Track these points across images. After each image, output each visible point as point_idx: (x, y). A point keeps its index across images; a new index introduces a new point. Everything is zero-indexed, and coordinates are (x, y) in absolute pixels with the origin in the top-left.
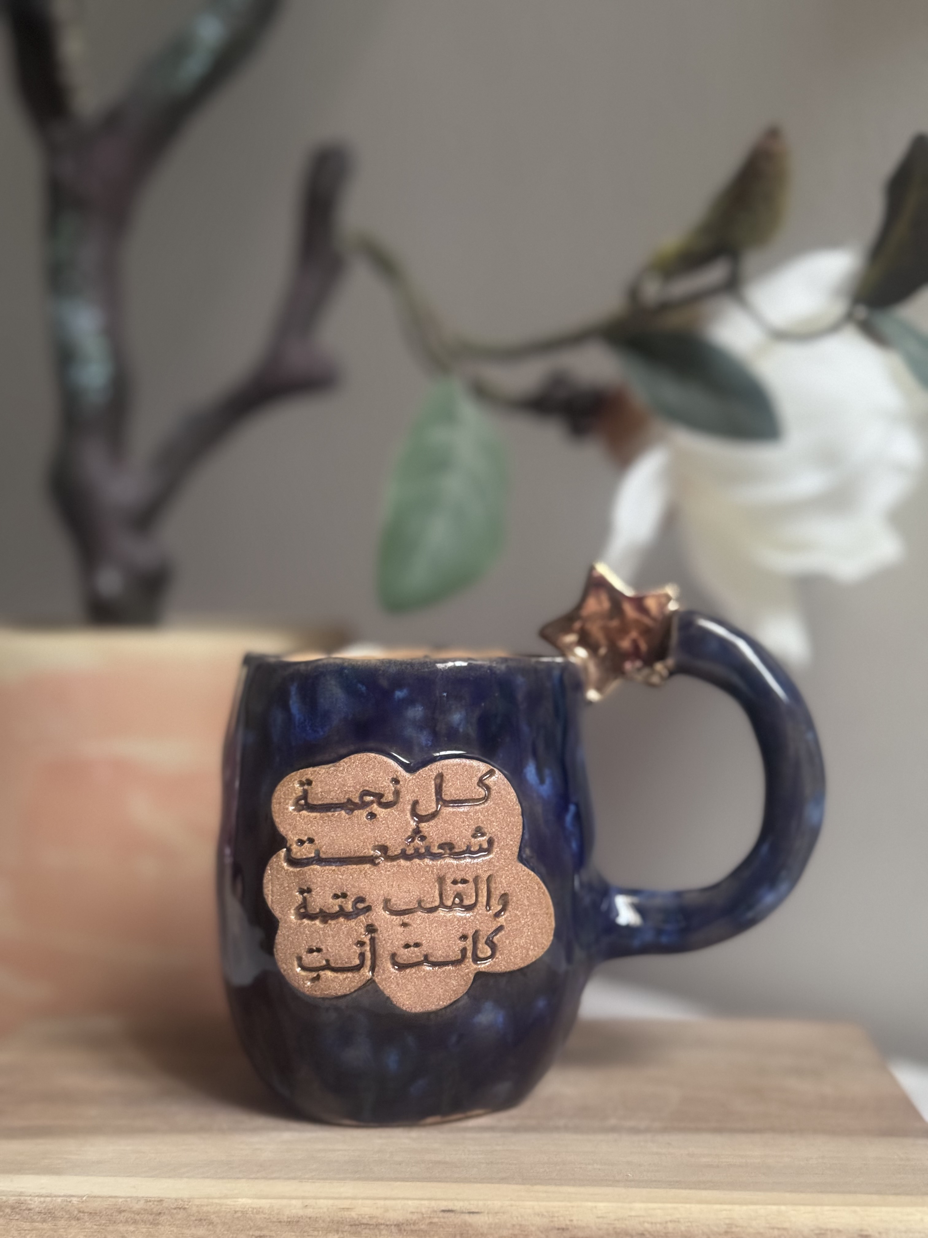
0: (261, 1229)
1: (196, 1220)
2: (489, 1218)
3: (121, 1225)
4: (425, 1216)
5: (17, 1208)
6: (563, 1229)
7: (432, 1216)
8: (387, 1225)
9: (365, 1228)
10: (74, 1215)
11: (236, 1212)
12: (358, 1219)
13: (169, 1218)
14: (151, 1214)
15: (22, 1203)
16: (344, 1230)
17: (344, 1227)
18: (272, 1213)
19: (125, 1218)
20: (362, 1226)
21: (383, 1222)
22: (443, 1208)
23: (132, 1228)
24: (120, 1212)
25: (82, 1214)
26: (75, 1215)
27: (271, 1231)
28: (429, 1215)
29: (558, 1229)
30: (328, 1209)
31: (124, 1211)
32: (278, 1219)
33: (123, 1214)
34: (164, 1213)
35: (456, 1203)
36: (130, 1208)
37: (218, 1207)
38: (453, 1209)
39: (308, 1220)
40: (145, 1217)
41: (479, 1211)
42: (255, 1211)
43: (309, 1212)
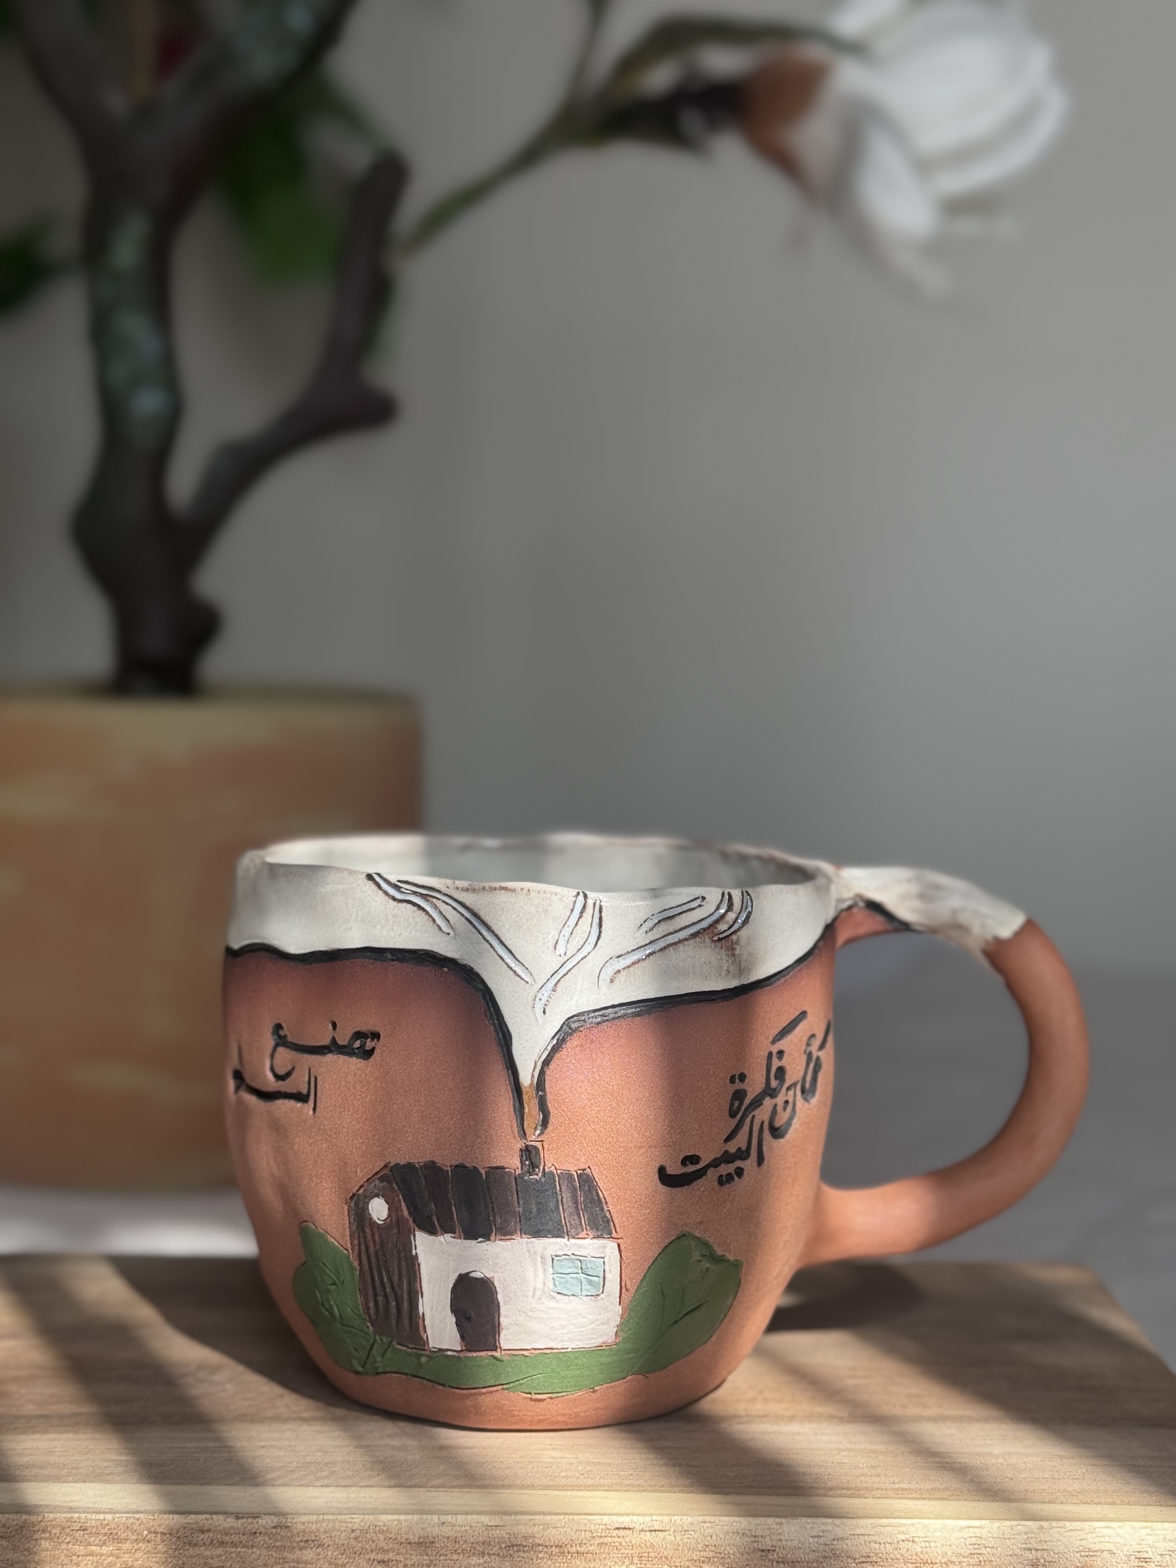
0: (386, 1552)
1: (301, 1541)
2: (675, 1537)
3: (202, 1548)
4: (595, 1534)
5: (69, 1527)
6: (769, 1550)
7: (603, 1534)
8: (546, 1546)
9: (519, 1551)
10: (142, 1536)
11: (353, 1531)
12: (509, 1538)
13: (267, 1539)
14: (244, 1534)
15: (75, 1522)
16: (492, 1553)
17: (492, 1550)
18: (400, 1532)
19: (209, 1539)
20: (515, 1548)
21: (541, 1542)
22: (619, 1526)
23: (219, 1551)
24: (203, 1532)
25: (154, 1535)
26: (144, 1536)
27: (398, 1554)
28: (599, 1534)
29: (763, 1551)
30: (471, 1527)
31: (208, 1531)
32: (407, 1540)
33: (206, 1535)
34: (260, 1533)
35: (635, 1518)
36: (216, 1527)
37: (331, 1524)
38: (631, 1527)
39: (446, 1540)
40: (234, 1538)
41: (664, 1529)
42: (377, 1529)
43: (446, 1531)
